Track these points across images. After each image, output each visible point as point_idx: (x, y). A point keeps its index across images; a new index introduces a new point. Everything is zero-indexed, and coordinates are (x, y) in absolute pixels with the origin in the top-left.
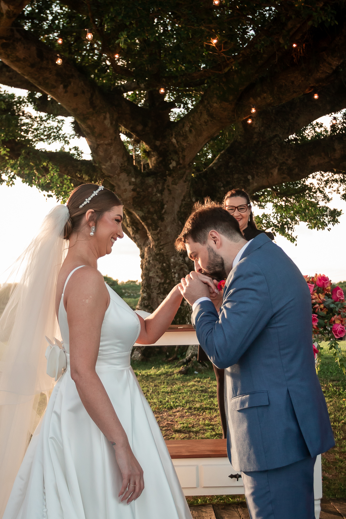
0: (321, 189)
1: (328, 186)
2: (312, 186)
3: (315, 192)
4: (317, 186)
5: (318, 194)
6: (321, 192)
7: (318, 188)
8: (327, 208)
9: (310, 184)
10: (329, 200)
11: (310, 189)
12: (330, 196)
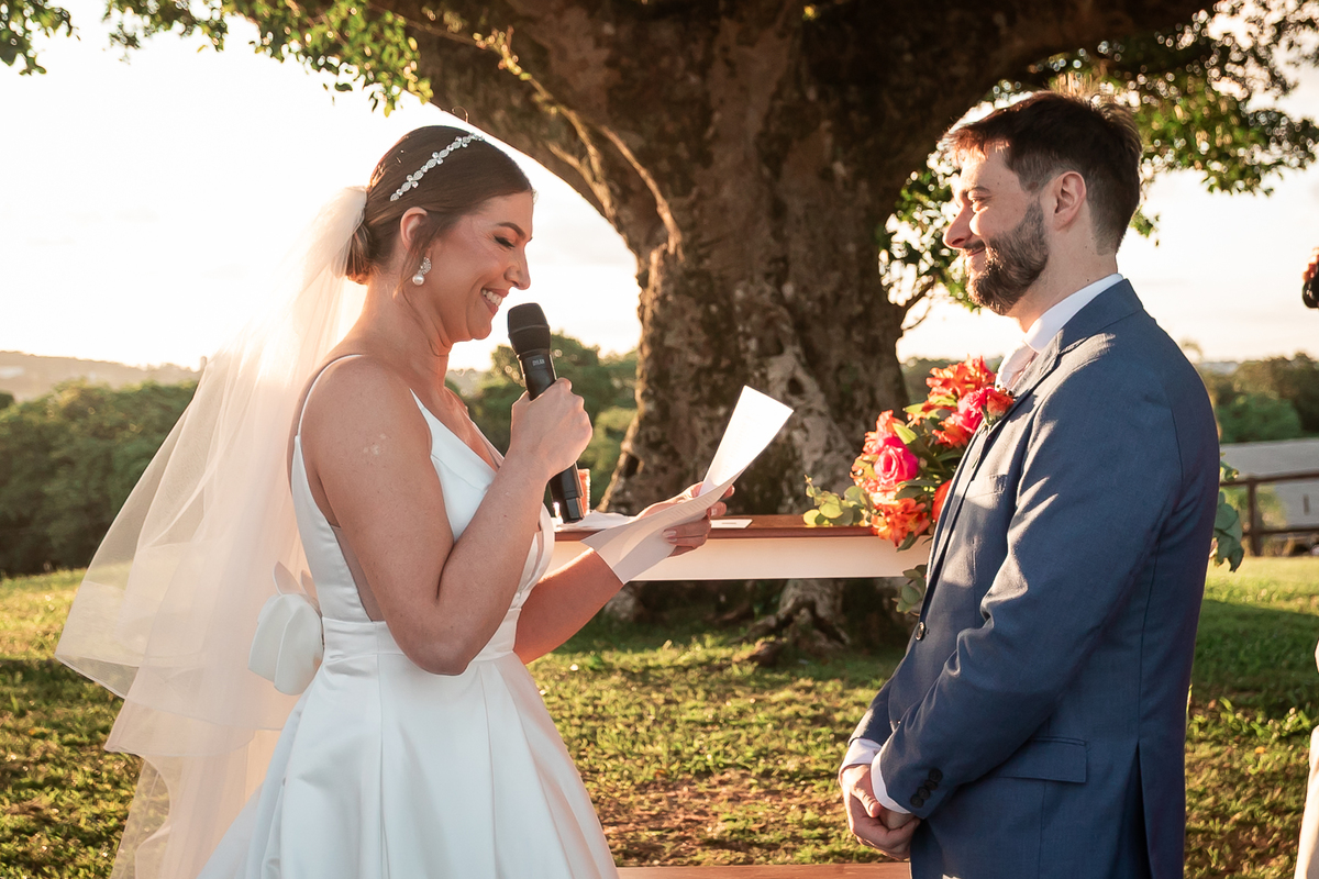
0: (1262, 53)
1: (1284, 42)
2: (1228, 42)
3: (1242, 63)
4: (1246, 43)
5: (1252, 68)
6: (1261, 62)
7: (1253, 51)
8: (1281, 115)
9: (1226, 35)
10: (1285, 89)
11: (1225, 52)
12: (1289, 74)
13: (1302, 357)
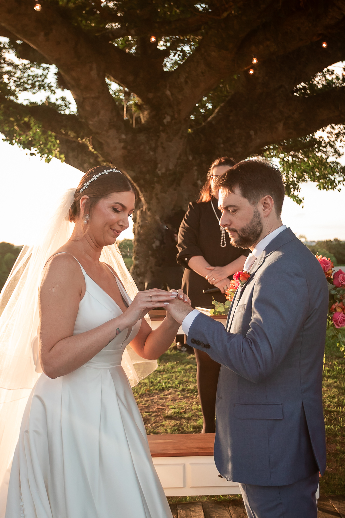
0: (332, 143)
1: (339, 140)
2: (321, 140)
3: (325, 147)
4: (327, 140)
5: (329, 148)
6: (332, 146)
7: (329, 143)
8: (338, 163)
9: (320, 137)
10: (339, 155)
11: (319, 143)
12: (341, 151)
13: (336, 240)
